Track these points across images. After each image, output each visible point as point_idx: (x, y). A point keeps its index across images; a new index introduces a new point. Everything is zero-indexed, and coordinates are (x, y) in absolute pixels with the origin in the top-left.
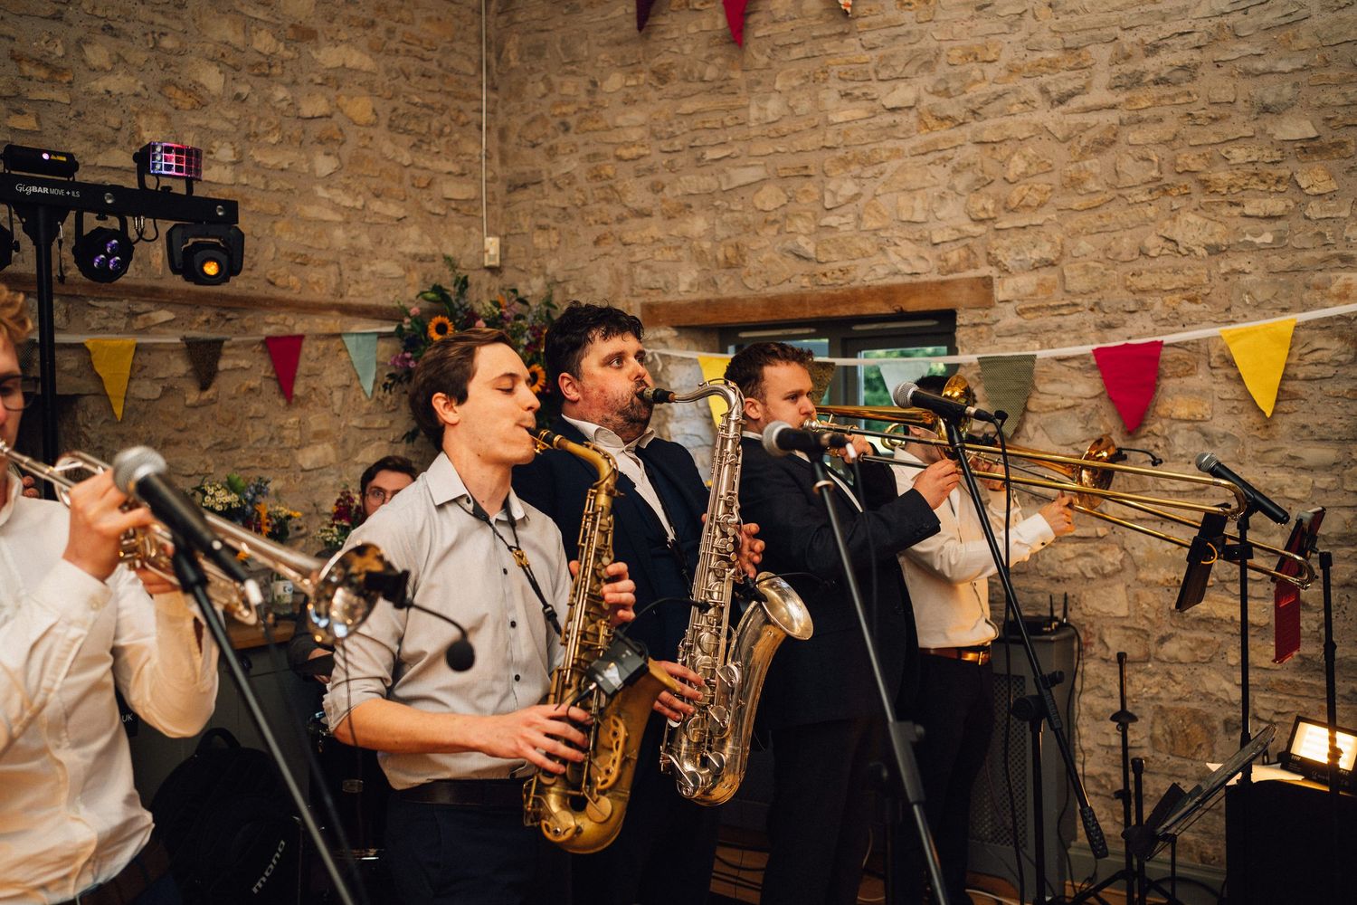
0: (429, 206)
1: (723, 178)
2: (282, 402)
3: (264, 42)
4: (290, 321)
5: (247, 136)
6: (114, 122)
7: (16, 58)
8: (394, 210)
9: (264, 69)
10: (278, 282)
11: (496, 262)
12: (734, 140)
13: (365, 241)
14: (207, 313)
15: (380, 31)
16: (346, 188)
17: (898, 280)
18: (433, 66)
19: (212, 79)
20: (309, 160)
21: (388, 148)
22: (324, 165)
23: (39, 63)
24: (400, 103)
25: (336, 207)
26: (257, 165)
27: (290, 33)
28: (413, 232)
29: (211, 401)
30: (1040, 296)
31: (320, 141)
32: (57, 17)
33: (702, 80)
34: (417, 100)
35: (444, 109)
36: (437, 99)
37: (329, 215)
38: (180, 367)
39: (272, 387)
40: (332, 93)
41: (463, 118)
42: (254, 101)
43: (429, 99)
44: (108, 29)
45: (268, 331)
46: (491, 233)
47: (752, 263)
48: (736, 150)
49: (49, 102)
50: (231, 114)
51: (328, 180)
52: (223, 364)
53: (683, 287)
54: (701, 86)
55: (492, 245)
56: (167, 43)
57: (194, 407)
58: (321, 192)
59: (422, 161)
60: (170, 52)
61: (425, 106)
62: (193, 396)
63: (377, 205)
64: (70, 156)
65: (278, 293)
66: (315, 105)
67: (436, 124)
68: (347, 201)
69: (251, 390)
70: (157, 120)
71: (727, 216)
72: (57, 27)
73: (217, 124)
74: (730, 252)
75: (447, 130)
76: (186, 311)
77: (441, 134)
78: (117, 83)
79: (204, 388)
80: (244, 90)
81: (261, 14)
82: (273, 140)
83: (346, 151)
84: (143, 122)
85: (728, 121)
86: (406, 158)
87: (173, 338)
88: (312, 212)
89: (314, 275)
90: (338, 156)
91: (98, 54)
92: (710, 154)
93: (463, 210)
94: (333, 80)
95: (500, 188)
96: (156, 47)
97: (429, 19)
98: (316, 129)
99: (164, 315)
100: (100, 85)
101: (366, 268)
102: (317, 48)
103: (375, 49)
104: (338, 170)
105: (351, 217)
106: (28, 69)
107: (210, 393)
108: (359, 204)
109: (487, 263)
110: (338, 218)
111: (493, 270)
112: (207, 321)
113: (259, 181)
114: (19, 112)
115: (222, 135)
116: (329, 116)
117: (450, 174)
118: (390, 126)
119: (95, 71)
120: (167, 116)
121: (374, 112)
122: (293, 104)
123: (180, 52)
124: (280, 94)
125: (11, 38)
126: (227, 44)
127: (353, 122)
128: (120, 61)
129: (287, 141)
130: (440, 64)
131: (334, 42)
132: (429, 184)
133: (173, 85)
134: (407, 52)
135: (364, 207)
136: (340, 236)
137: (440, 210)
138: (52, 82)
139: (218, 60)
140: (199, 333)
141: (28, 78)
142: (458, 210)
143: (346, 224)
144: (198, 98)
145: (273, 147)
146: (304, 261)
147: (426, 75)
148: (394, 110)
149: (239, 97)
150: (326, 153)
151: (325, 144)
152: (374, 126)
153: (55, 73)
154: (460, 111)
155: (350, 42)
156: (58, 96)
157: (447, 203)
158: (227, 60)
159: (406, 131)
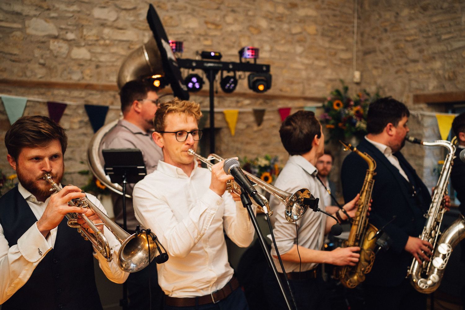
0: (335, 62)
1: (449, 46)
3: (281, 10)
4: (287, 103)
5: (275, 42)
7: (206, 23)
8: (322, 64)
9: (280, 19)
10: (284, 90)
11: (359, 81)
12: (455, 31)
13: (312, 75)
14: (261, 101)
15: (319, 2)
16: (307, 57)
18: (337, 13)
19: (264, 24)
20: (295, 49)
21: (321, 42)
22: (299, 49)
23: (213, 23)
24: (326, 27)
25: (303, 64)
26: (277, 51)
27: (289, 6)
28: (329, 71)
29: (261, 130)
31: (298, 41)
32: (218, 9)
33: (442, 8)
34: (331, 25)
35: (341, 27)
36: (338, 24)
37: (301, 67)
38: (252, 118)
40: (302, 25)
41: (348, 30)
42: (277, 29)
43: (336, 24)
44: (233, 11)
45: (280, 107)
46: (357, 70)
47: (460, 78)
48: (455, 35)
49: (215, 36)
50: (270, 35)
51: (300, 55)
52: (265, 117)
53: (431, 88)
54: (440, 11)
55: (357, 75)
56: (250, 13)
57: (256, 132)
58: (298, 59)
59: (333, 46)
60: (250, 16)
61: (335, 27)
62: (256, 128)
63: (317, 63)
64: (220, 53)
65: (283, 94)
66: (296, 29)
67: (338, 32)
68: (306, 61)
69: (274, 126)
70: (246, 38)
71: (450, 61)
72: (218, 12)
73: (265, 38)
74: (451, 75)
75: (342, 35)
76: (254, 100)
77: (340, 36)
78: (235, 28)
79: (259, 125)
80: (273, 26)
82: (283, 42)
83: (306, 45)
84: (242, 39)
85: (452, 23)
86: (327, 45)
87: (249, 109)
88: (295, 66)
89: (295, 87)
90: (304, 46)
91: (229, 19)
92: (444, 37)
93: (347, 63)
94: (303, 21)
95: (360, 54)
96: (247, 15)
98: (297, 37)
99: (247, 102)
100: (230, 29)
101: (313, 84)
102: (298, 10)
103: (318, 8)
104: (304, 51)
105: (308, 67)
106: (210, 26)
107: (261, 127)
108: (311, 62)
109: (355, 81)
110: (303, 67)
111: (358, 84)
112: (260, 104)
113: (277, 57)
114: (206, 39)
115: (266, 42)
116: (300, 33)
117: (343, 50)
118: (323, 35)
119: (229, 24)
120: (249, 37)
121: (317, 30)
122: (289, 30)
123: (254, 16)
124: (285, 26)
125: (205, 17)
126: (268, 11)
127: (309, 34)
128: (236, 20)
129: (287, 42)
130: (340, 11)
131: (304, 7)
132: (335, 54)
133: (251, 26)
134: (329, 9)
135: (313, 63)
136: (304, 74)
137: (338, 63)
138: (216, 29)
139: (265, 17)
140: (258, 107)
141: (209, 29)
142: (345, 63)
143: (306, 69)
144: (259, 30)
145: (283, 45)
146: (291, 82)
147: (335, 16)
148: (323, 29)
149: (272, 29)
150: (300, 46)
151: (300, 42)
152: (315, 35)
153: (216, 26)
154: (347, 27)
155: (309, 7)
156: (218, 33)
157: (341, 60)
158: (268, 17)
159: (328, 36)
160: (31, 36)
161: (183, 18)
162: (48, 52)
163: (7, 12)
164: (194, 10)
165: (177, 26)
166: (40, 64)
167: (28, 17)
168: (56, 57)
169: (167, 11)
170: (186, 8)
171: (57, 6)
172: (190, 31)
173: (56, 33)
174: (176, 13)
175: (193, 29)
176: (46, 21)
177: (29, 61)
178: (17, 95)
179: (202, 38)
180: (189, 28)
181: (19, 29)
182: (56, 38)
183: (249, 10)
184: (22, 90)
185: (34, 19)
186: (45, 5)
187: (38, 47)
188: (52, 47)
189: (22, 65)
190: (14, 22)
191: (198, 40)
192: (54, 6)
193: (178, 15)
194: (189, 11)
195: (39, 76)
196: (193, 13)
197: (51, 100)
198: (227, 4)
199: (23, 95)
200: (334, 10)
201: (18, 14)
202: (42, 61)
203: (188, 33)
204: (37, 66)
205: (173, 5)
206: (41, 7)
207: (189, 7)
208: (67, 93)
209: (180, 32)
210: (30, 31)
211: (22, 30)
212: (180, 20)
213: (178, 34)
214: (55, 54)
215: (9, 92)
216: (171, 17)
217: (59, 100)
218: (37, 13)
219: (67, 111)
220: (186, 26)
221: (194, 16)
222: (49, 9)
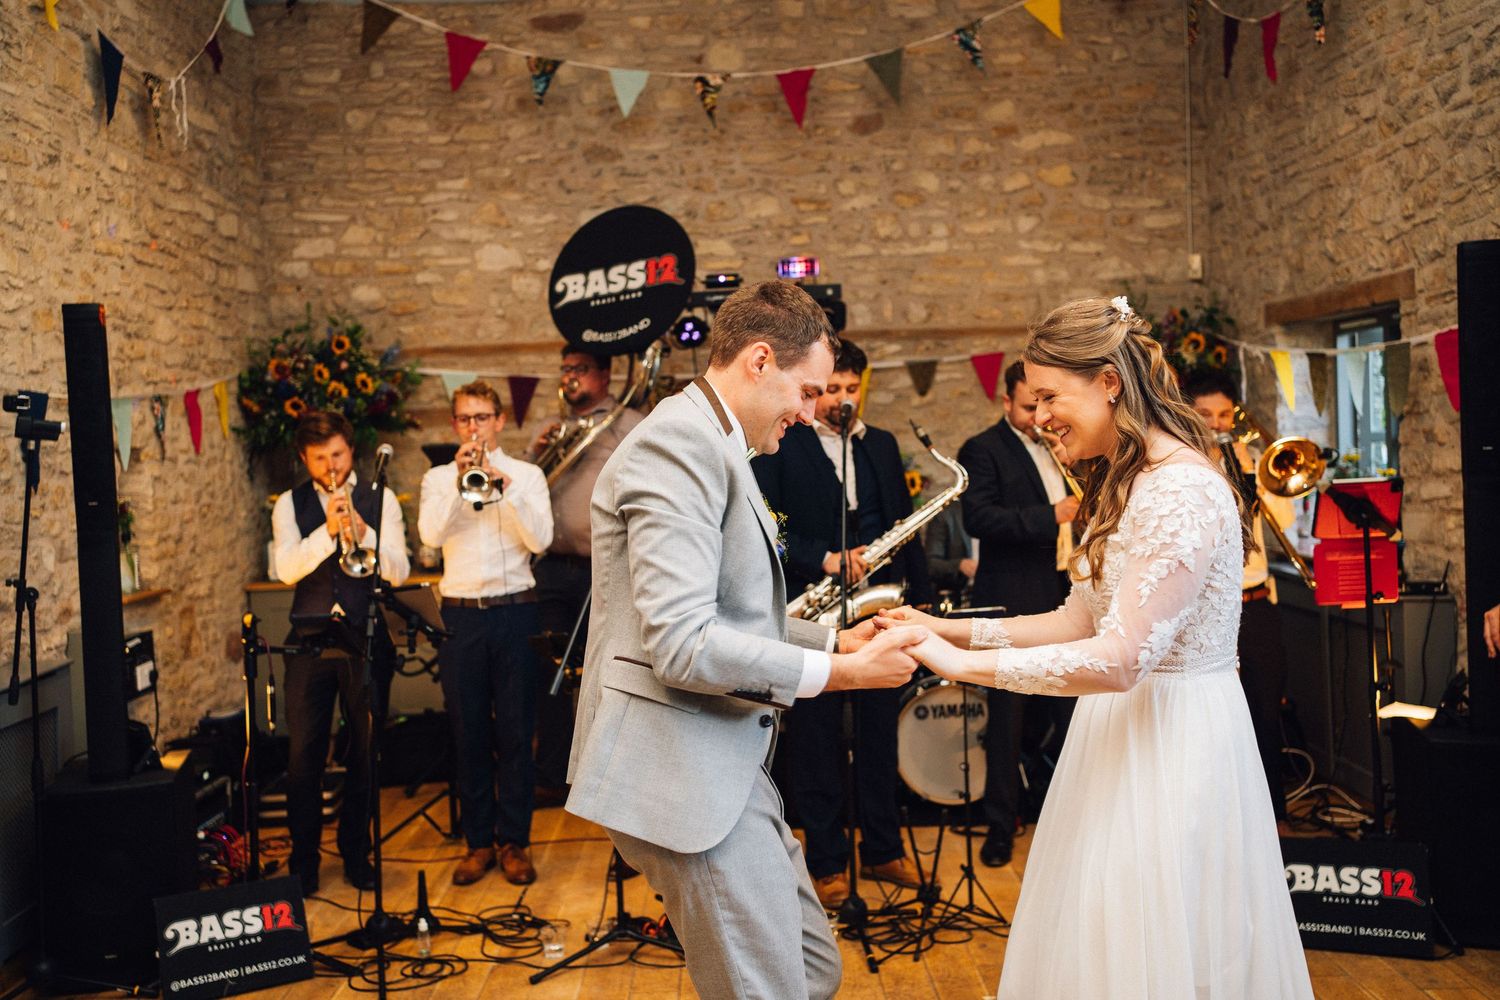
0: (1131, 238)
1: (1296, 192)
2: (988, 401)
3: (973, 146)
4: (994, 342)
5: (959, 216)
6: (857, 227)
7: (795, 202)
8: (1093, 247)
9: (972, 165)
10: (985, 316)
11: (1199, 275)
13: (1063, 275)
14: (928, 343)
15: (1079, 110)
16: (1046, 238)
17: (1372, 275)
18: (1134, 124)
19: (930, 182)
20: (1014, 224)
21: (1086, 199)
22: (1026, 223)
23: (810, 201)
24: (1100, 164)
25: (1036, 254)
26: (967, 235)
27: (994, 134)
28: (1113, 262)
29: (930, 404)
30: (1438, 285)
31: (1023, 206)
32: (822, 170)
34: (1117, 155)
35: (1145, 157)
36: (1137, 150)
37: (1030, 261)
38: (906, 380)
39: (979, 392)
40: (1032, 169)
41: (1167, 159)
42: (964, 189)
43: (1129, 152)
44: (855, 169)
45: (976, 352)
46: (1195, 252)
49: (816, 225)
50: (946, 203)
51: (1030, 236)
52: (939, 377)
53: (1281, 289)
55: (1196, 261)
56: (896, 166)
57: (918, 408)
58: (1024, 245)
59: (1123, 203)
60: (898, 172)
61: (1126, 158)
62: (916, 400)
63: (1077, 247)
64: (736, 276)
65: (983, 324)
66: (1015, 182)
67: (1136, 170)
68: (1046, 247)
69: (963, 394)
70: (889, 219)
72: (821, 176)
73: (935, 213)
75: (1149, 173)
76: (910, 344)
77: (1143, 176)
78: (859, 202)
79: (923, 393)
80: (955, 184)
81: (969, 127)
82: (981, 213)
83: (1046, 211)
84: (879, 222)
85: (1296, 141)
86: (1105, 204)
87: (899, 362)
88: (1015, 261)
89: (1016, 307)
90: (1039, 215)
91: (846, 187)
92: (1289, 172)
93: (1170, 238)
94: (1038, 158)
95: (1205, 210)
96: (888, 169)
97: (1129, 88)
98: (1020, 198)
99: (894, 347)
100: (847, 206)
102: (1018, 139)
103: (1070, 127)
104: (1039, 225)
105: (1048, 260)
106: (803, 207)
107: (929, 397)
108: (1058, 247)
109: (1191, 275)
110: (1038, 261)
111: (1199, 281)
112: (928, 349)
113: (968, 246)
114: (798, 234)
115: (938, 219)
116: (1030, 187)
117: (1152, 208)
118: (1089, 182)
119: (845, 197)
120: (896, 215)
121: (1074, 174)
122: (997, 185)
123: (907, 169)
124: (986, 180)
125: (793, 191)
126: (942, 155)
127: (1052, 186)
128: (862, 187)
129: (992, 213)
130: (1141, 121)
131: (1033, 130)
132: (1131, 220)
133: (900, 193)
134: (1106, 120)
135: (1063, 250)
136: (1040, 276)
137: (1142, 240)
138: (818, 211)
139: (934, 168)
140: (919, 357)
141: (803, 212)
142: (1162, 237)
143: (1046, 265)
144: (919, 198)
145: (981, 219)
146: (1007, 298)
147: (1125, 133)
148: (1093, 169)
149: (952, 190)
150: (1028, 215)
151: (1027, 208)
152: (1073, 185)
153: (820, 205)
154: (1163, 154)
155: (1049, 126)
156: (822, 219)
157: (1151, 232)
158: (942, 166)
159: (1106, 183)
160: (485, 273)
161: (746, 201)
162: (509, 296)
163: (450, 242)
164: (768, 182)
165: (736, 216)
166: (498, 316)
167: (479, 245)
168: (522, 302)
169: (715, 192)
170: (751, 180)
171: (521, 219)
172: (762, 223)
173: (520, 264)
174: (732, 193)
175: (768, 220)
176: (506, 246)
177: (481, 313)
178: (465, 369)
179: (787, 233)
180: (759, 217)
181: (466, 266)
182: (520, 271)
183: (893, 161)
184: (472, 360)
185: (487, 247)
186: (503, 222)
187: (495, 290)
188: (515, 288)
189: (471, 321)
190: (460, 255)
191: (780, 237)
192: (516, 220)
193: (736, 197)
194: (757, 185)
195: (496, 335)
196: (766, 188)
197: (515, 372)
198: (839, 158)
199: (473, 368)
200: (1122, 121)
201: (465, 242)
202: (500, 312)
203: (757, 227)
204: (493, 320)
205: (725, 181)
206: (497, 225)
207: (758, 178)
208: (540, 360)
209: (741, 228)
210: (483, 266)
211: (471, 266)
212: (742, 207)
213: (737, 233)
214: (521, 297)
215: (453, 365)
216: (722, 203)
217: (527, 373)
218: (491, 236)
219: (539, 389)
220: (753, 215)
221: (769, 193)
222: (509, 227)
